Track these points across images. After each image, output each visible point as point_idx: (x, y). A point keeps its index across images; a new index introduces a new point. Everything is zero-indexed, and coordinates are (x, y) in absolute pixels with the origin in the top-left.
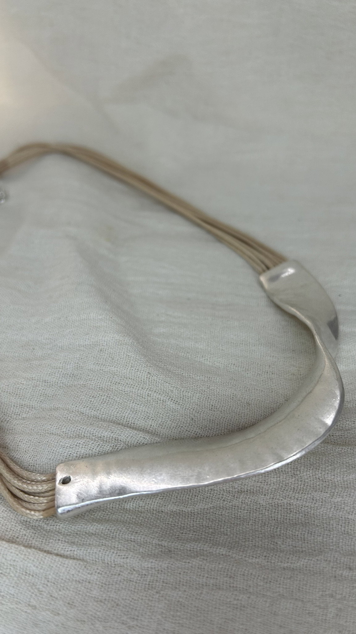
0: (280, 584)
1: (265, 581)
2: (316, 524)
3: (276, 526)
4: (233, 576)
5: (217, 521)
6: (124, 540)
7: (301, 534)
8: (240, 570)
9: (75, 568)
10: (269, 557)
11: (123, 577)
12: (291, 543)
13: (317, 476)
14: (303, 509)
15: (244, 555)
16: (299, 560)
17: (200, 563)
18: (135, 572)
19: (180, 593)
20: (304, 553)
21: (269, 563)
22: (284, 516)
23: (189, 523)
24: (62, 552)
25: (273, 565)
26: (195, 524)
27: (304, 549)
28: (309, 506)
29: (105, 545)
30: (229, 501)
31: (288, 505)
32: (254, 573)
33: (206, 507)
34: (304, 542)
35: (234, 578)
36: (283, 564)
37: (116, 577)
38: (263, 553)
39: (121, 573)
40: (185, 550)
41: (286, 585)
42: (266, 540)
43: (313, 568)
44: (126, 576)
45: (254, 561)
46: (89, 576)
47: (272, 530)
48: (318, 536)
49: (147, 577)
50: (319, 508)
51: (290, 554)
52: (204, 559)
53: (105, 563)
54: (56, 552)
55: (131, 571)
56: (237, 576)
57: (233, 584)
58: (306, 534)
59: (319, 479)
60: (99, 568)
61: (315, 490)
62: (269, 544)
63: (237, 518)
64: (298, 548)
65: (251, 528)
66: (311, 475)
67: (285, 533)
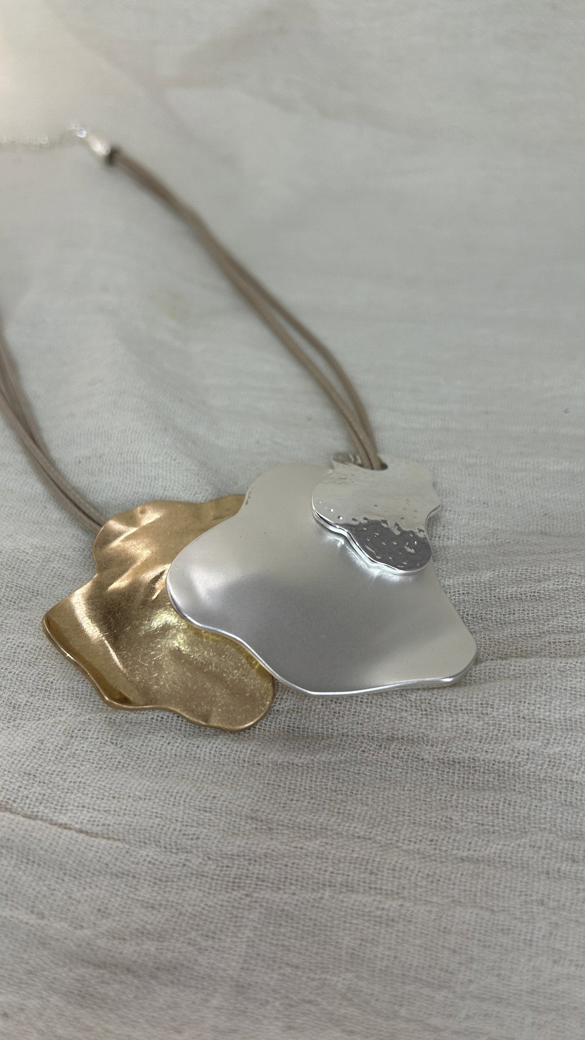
0: (454, 884)
1: (430, 879)
2: (516, 789)
3: (451, 793)
4: (375, 871)
5: (351, 783)
6: (192, 809)
7: (493, 804)
8: (388, 861)
9: (110, 854)
10: (437, 841)
11: (190, 870)
12: (475, 818)
13: (521, 714)
14: (495, 767)
15: (395, 838)
16: (488, 846)
17: (322, 849)
18: (210, 862)
19: (286, 896)
20: (497, 834)
21: (438, 851)
22: (464, 778)
23: (303, 784)
24: (89, 826)
25: (444, 854)
26: (313, 786)
27: (497, 828)
28: (507, 762)
29: (161, 818)
30: (372, 752)
31: (471, 760)
32: (411, 867)
33: (333, 760)
34: (498, 818)
35: (377, 874)
36: (460, 852)
37: (179, 868)
38: (427, 834)
39: (188, 863)
40: (296, 829)
41: (465, 886)
42: (434, 814)
43: (510, 858)
44: (195, 867)
45: (411, 847)
46: (134, 866)
47: (443, 798)
48: (520, 807)
49: (231, 871)
50: (522, 763)
51: (474, 836)
52: (327, 843)
53: (161, 847)
54: (78, 826)
55: (204, 860)
56: (383, 871)
57: (376, 884)
58: (501, 804)
59: (524, 718)
60: (151, 854)
61: (517, 737)
62: (439, 821)
63: (385, 780)
64: (487, 827)
65: (407, 795)
66: (511, 712)
67: (465, 802)
